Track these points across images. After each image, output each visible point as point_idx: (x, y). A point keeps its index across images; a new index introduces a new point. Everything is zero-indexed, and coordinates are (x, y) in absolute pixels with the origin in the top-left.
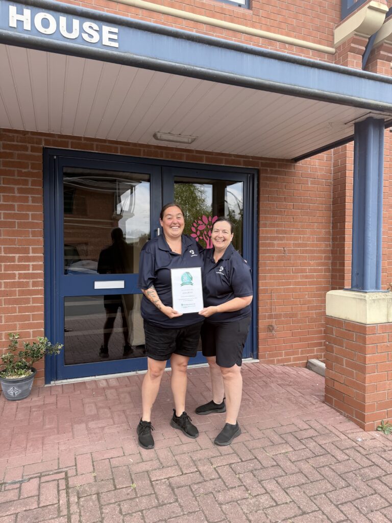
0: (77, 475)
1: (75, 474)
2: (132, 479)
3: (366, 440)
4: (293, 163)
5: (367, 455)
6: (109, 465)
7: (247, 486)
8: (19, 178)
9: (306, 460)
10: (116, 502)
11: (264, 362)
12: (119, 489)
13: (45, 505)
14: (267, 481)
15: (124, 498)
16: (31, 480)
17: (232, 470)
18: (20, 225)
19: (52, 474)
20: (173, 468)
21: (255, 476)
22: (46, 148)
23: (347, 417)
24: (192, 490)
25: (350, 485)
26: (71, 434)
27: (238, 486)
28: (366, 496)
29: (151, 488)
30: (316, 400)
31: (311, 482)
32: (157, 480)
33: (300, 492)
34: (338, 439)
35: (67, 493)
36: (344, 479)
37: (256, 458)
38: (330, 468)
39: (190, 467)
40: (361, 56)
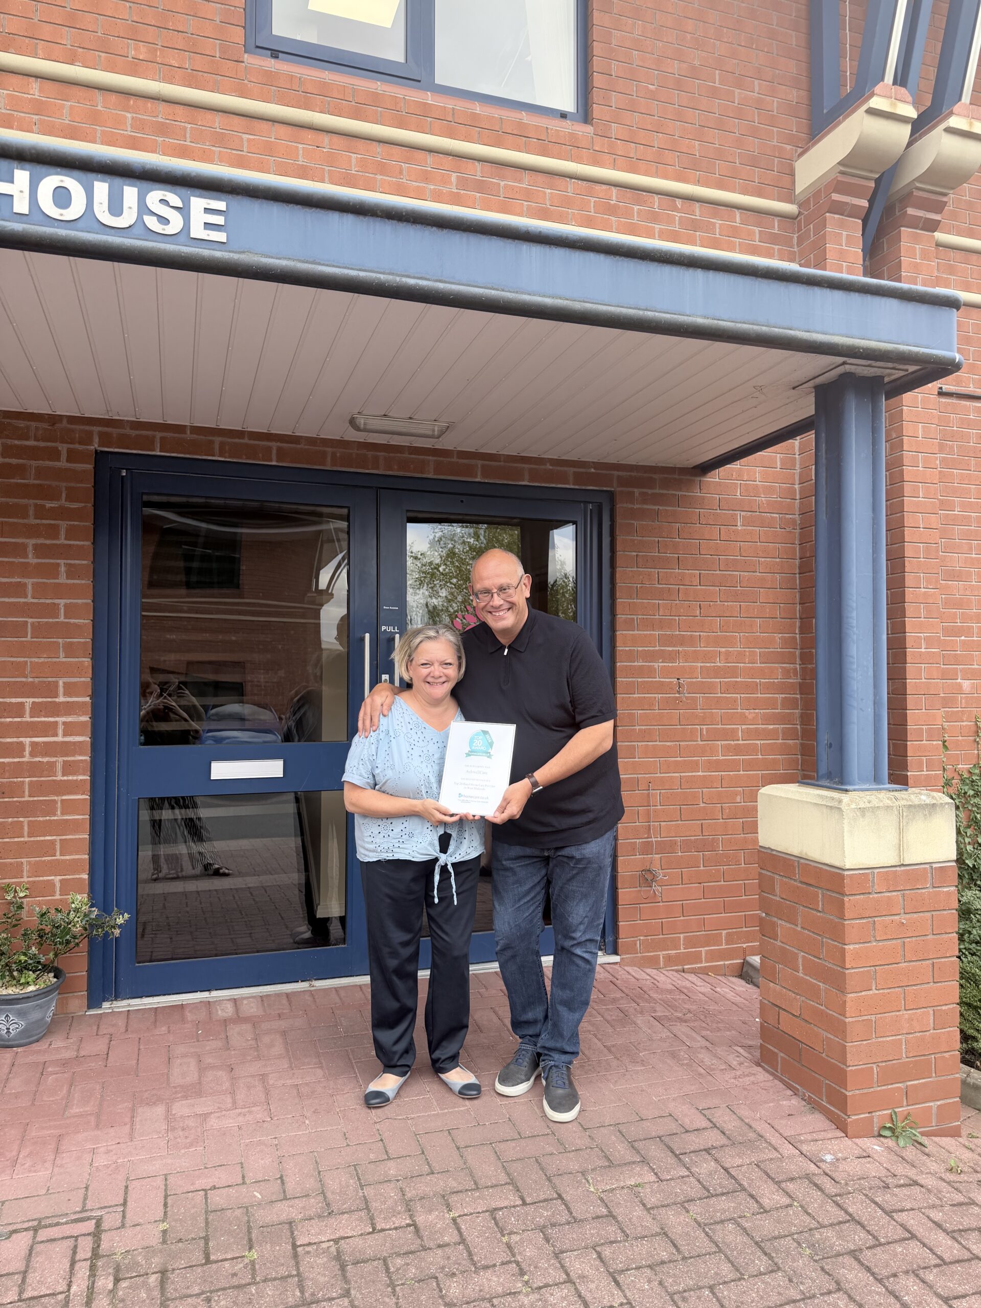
0: (123, 1226)
1: (119, 1224)
2: (250, 1240)
3: (845, 1159)
4: (696, 475)
5: (840, 1195)
6: (204, 1206)
7: (524, 1265)
8: (38, 521)
9: (682, 1204)
10: (203, 1293)
11: (633, 963)
12: (217, 1262)
13: (36, 1294)
14: (575, 1253)
15: (224, 1283)
16: (14, 1236)
17: (497, 1224)
18: (37, 629)
19: (66, 1223)
20: (356, 1216)
21: (547, 1240)
22: (102, 452)
23: (810, 1101)
24: (387, 1269)
25: (779, 1269)
26: (127, 1129)
27: (503, 1264)
28: (814, 1296)
29: (293, 1262)
30: (742, 1059)
31: (684, 1258)
32: (310, 1244)
33: (649, 1281)
34: (775, 1155)
35: (93, 1268)
36: (766, 1254)
37: (560, 1197)
38: (739, 1225)
39: (395, 1213)
40: (860, 221)
